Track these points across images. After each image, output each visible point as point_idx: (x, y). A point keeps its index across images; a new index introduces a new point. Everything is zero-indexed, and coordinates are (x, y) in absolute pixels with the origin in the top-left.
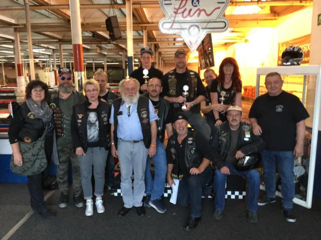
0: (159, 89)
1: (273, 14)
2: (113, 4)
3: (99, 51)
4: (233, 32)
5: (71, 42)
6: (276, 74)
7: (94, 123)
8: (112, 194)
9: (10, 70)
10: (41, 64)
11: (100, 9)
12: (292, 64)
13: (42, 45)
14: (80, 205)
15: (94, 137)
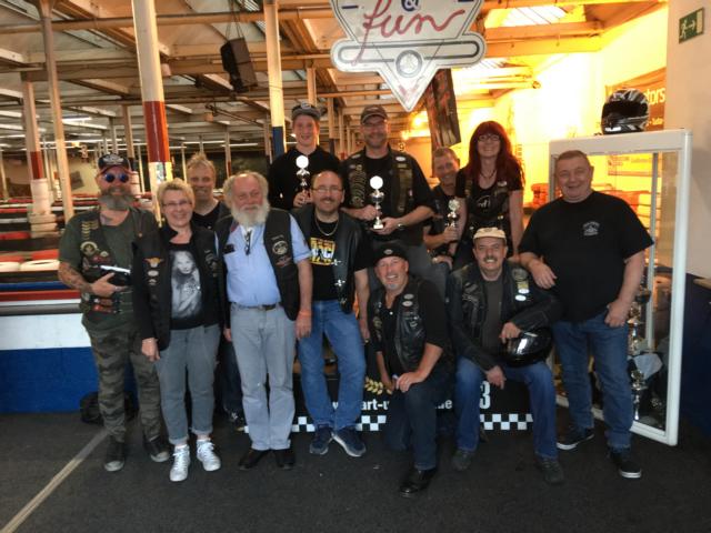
0: (338, 195)
1: (592, 23)
2: (237, 12)
3: (210, 117)
4: (505, 65)
5: (139, 99)
6: (578, 154)
7: (190, 275)
8: (241, 429)
9: (17, 166)
10: (84, 152)
11: (208, 25)
12: (625, 131)
13: (85, 109)
14: (162, 457)
15: (190, 305)
